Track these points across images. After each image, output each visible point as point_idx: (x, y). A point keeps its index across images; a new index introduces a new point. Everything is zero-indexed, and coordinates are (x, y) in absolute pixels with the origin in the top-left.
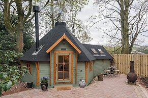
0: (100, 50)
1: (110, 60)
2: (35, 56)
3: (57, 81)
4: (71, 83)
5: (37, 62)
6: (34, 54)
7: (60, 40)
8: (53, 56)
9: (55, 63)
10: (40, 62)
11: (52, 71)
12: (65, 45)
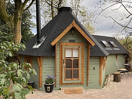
0: (112, 43)
1: (125, 54)
2: (36, 49)
3: (64, 82)
4: (81, 84)
5: (40, 57)
6: (35, 47)
7: (69, 28)
8: (58, 49)
9: (62, 59)
10: (43, 57)
11: (58, 68)
12: (75, 36)
